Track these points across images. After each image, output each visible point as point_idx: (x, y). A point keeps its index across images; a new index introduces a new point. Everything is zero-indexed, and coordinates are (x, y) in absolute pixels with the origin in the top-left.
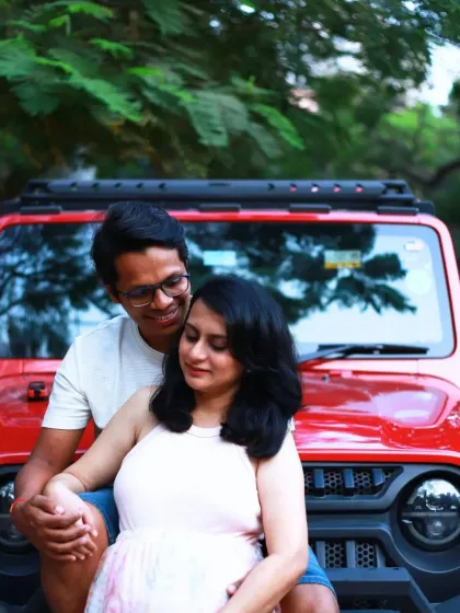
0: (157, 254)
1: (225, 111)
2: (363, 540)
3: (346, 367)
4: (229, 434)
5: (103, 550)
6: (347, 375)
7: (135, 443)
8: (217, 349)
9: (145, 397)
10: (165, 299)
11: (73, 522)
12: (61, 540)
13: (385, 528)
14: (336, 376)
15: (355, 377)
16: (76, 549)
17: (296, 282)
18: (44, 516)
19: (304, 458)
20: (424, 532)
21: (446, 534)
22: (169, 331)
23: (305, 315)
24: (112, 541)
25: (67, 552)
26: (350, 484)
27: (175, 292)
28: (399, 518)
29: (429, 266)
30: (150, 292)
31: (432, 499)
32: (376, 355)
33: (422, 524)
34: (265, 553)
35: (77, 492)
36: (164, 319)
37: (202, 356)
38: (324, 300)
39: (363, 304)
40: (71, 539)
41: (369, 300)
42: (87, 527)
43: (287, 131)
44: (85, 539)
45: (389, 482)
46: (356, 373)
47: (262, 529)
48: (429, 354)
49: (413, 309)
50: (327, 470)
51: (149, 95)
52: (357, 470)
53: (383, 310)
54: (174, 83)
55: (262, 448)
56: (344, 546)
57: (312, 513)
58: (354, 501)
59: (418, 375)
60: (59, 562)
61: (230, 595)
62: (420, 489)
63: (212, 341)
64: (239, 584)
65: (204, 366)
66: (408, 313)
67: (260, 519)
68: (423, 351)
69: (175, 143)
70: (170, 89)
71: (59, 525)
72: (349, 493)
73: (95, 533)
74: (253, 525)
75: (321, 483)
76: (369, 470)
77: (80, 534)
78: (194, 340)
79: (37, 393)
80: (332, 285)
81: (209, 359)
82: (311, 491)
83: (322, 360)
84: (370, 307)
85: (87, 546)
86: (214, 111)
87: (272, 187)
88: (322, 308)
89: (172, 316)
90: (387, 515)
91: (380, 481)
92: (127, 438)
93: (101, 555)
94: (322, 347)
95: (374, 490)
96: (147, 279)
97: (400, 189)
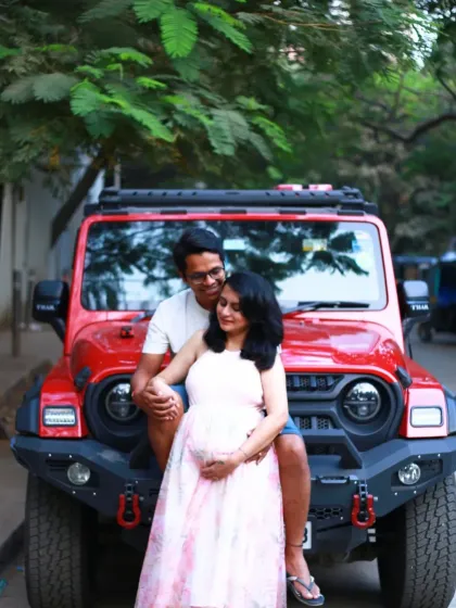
0: (208, 256)
1: (233, 125)
2: (321, 416)
3: (315, 316)
4: (245, 355)
5: (181, 415)
6: (316, 322)
7: (195, 360)
8: (236, 310)
9: (200, 335)
10: (211, 280)
11: (166, 400)
12: (162, 409)
13: (333, 410)
14: (308, 322)
15: (321, 323)
16: (169, 414)
17: (284, 254)
18: (152, 397)
19: (287, 370)
20: (356, 413)
21: (369, 414)
22: (212, 298)
23: (291, 275)
24: (186, 411)
25: (164, 415)
26: (314, 385)
27: (217, 277)
28: (343, 405)
29: (371, 249)
30: (203, 276)
31: (362, 395)
32: (336, 308)
33: (355, 408)
34: (266, 415)
35: (170, 385)
36: (209, 291)
37: (228, 314)
38: (304, 267)
39: (332, 269)
40: (167, 408)
41: (336, 266)
42: (174, 402)
43: (279, 139)
44: (173, 408)
45: (336, 384)
46: (321, 320)
47: (263, 404)
48: (370, 308)
49: (367, 273)
50: (300, 377)
51: (178, 118)
52: (318, 377)
53: (345, 272)
54: (196, 108)
55: (264, 364)
56: (310, 419)
57: (291, 401)
58: (315, 395)
59: (364, 322)
60: (159, 420)
61: (249, 436)
62: (355, 388)
63: (233, 305)
64: (253, 431)
65: (230, 319)
66: (364, 276)
67: (263, 398)
68: (366, 306)
69: (197, 151)
70: (194, 112)
71: (161, 401)
72: (313, 389)
73: (178, 405)
74: (260, 401)
75: (297, 384)
76: (324, 377)
77: (171, 406)
78: (224, 305)
79: (128, 333)
80: (310, 256)
81: (231, 316)
82: (290, 388)
83: (301, 312)
84: (337, 271)
85: (174, 412)
86: (224, 126)
87: (268, 194)
88: (302, 272)
89: (214, 290)
90: (334, 403)
91: (331, 382)
92: (192, 357)
93: (180, 417)
94: (301, 304)
95: (328, 388)
96: (202, 268)
97: (355, 195)
